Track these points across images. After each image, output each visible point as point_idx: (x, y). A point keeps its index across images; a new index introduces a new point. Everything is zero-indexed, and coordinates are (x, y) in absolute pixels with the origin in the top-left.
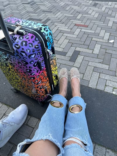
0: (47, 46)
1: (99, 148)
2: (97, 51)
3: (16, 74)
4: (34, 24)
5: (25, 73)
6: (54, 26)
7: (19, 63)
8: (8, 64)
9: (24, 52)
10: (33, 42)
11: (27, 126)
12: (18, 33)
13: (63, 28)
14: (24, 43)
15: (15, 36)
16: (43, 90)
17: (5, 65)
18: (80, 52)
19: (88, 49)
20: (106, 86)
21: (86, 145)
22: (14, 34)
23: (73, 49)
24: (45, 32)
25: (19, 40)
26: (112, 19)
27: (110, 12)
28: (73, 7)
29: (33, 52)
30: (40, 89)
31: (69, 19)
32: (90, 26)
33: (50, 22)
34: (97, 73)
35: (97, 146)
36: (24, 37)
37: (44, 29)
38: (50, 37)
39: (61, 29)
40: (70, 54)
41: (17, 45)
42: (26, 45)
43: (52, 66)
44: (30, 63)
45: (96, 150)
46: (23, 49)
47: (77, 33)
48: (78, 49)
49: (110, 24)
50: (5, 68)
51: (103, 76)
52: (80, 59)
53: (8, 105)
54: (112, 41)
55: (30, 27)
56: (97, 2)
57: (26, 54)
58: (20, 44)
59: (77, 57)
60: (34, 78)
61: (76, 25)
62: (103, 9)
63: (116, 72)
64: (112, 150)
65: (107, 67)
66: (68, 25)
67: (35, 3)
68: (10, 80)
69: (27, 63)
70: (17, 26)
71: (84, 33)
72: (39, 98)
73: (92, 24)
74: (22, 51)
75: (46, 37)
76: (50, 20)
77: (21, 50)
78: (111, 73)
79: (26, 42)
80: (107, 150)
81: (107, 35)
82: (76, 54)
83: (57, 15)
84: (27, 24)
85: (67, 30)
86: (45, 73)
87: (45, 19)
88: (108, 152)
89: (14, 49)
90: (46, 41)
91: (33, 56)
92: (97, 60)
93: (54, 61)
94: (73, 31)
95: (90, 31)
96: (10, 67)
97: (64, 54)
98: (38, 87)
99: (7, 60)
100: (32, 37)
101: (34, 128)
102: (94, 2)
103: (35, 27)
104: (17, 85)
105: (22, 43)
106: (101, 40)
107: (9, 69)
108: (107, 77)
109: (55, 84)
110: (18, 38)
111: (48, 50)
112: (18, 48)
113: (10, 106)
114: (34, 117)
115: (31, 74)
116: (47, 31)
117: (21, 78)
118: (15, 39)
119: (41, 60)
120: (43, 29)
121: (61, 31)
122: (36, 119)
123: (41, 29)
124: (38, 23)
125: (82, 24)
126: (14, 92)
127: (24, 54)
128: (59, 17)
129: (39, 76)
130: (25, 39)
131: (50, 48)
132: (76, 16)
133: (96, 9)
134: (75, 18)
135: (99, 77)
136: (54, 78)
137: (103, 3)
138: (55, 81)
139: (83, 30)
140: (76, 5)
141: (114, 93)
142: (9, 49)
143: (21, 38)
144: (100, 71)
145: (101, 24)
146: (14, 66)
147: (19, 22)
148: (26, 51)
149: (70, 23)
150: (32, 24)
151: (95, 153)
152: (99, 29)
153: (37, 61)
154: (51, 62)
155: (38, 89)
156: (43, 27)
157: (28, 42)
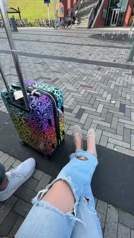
0: (58, 106)
1: (101, 203)
2: (100, 110)
3: (27, 128)
4: (48, 87)
5: (36, 128)
6: (62, 85)
7: (32, 119)
8: (22, 120)
9: (38, 111)
10: (47, 102)
11: (33, 179)
12: (35, 94)
13: (70, 88)
14: (39, 104)
15: (32, 97)
16: (51, 144)
17: (18, 120)
18: (85, 110)
19: (92, 107)
20: (108, 142)
21: (88, 200)
22: (31, 95)
23: (78, 107)
24: (57, 94)
25: (35, 101)
26: (114, 83)
27: (112, 76)
28: (79, 69)
29: (46, 111)
30: (49, 143)
31: (76, 80)
32: (94, 87)
33: (58, 81)
34: (100, 130)
35: (99, 201)
36: (40, 98)
37: (57, 92)
38: (61, 98)
39: (69, 88)
40: (76, 111)
41: (33, 105)
42: (41, 105)
43: (60, 123)
44: (43, 120)
45: (98, 204)
46: (38, 108)
47: (82, 92)
48: (83, 107)
49: (112, 87)
50: (17, 122)
51: (105, 133)
52: (85, 116)
53: (15, 157)
54: (113, 102)
55: (44, 89)
56: (100, 67)
57: (40, 113)
58: (35, 104)
59: (83, 114)
60: (44, 133)
61: (81, 85)
62: (106, 73)
63: (117, 130)
64: (113, 205)
65: (109, 125)
66: (75, 85)
67: (45, 64)
68: (21, 133)
69: (40, 120)
70: (34, 88)
71: (89, 93)
72: (46, 151)
73: (96, 86)
74: (37, 110)
75: (58, 99)
76: (58, 79)
77: (36, 108)
78: (112, 131)
79: (41, 103)
80: (109, 205)
81: (109, 96)
82: (81, 112)
83: (65, 76)
84: (42, 87)
85: (74, 89)
86: (54, 129)
87: (54, 78)
88: (110, 207)
89: (30, 108)
90: (57, 102)
91: (46, 114)
92: (100, 119)
93: (62, 118)
94: (79, 90)
95: (94, 92)
96: (24, 122)
97: (71, 111)
98: (46, 142)
99: (21, 116)
100: (46, 99)
101: (39, 181)
102: (98, 67)
103: (49, 90)
104: (26, 138)
105: (38, 104)
106: (104, 101)
107: (22, 124)
108: (109, 135)
109: (62, 139)
110: (34, 98)
111: (59, 110)
112: (34, 107)
113: (17, 158)
114: (40, 170)
115: (42, 130)
116: (59, 94)
117: (32, 132)
118: (32, 99)
119: (52, 117)
120: (55, 92)
121: (68, 90)
122: (42, 172)
123: (54, 92)
124: (51, 86)
125: (87, 85)
126: (22, 145)
127: (38, 113)
128: (67, 77)
129: (48, 131)
130: (40, 100)
131: (60, 108)
132: (82, 77)
133: (100, 73)
134: (81, 79)
135: (102, 134)
136: (61, 134)
137: (106, 67)
138: (61, 137)
139: (88, 91)
140: (82, 68)
141: (115, 149)
142: (25, 107)
143: (37, 99)
144: (103, 129)
145: (104, 86)
146: (27, 122)
147: (35, 84)
148: (40, 110)
149: (76, 83)
150: (46, 87)
151: (97, 208)
152: (102, 90)
153: (48, 118)
154: (60, 119)
155: (47, 143)
156: (56, 91)
157: (43, 103)
